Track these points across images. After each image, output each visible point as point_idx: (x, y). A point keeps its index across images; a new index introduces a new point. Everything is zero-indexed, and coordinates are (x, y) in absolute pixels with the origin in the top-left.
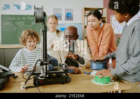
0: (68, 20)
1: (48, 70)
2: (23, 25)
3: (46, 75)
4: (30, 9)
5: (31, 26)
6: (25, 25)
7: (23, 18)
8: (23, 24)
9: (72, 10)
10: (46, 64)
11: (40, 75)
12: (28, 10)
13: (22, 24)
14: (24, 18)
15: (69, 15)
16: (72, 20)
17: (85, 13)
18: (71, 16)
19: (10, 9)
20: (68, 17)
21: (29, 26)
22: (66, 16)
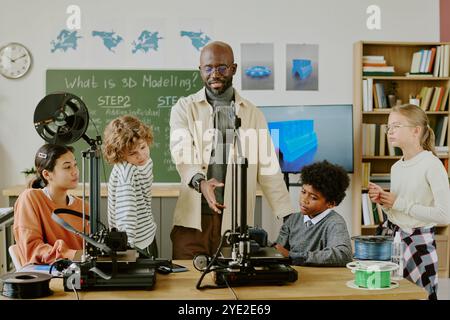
0: (298, 87)
1: (248, 251)
2: (126, 109)
3: (243, 263)
4: (152, 45)
5: (156, 113)
6: (133, 108)
7: (125, 80)
8: (125, 105)
9: (315, 48)
10: (244, 240)
11: (231, 264)
12: (146, 49)
13: (122, 104)
14: (129, 83)
15: (302, 69)
16: (315, 88)
17: (364, 65)
18: (310, 71)
19: (78, 48)
20: (297, 75)
21: (149, 113)
22: (291, 74)
